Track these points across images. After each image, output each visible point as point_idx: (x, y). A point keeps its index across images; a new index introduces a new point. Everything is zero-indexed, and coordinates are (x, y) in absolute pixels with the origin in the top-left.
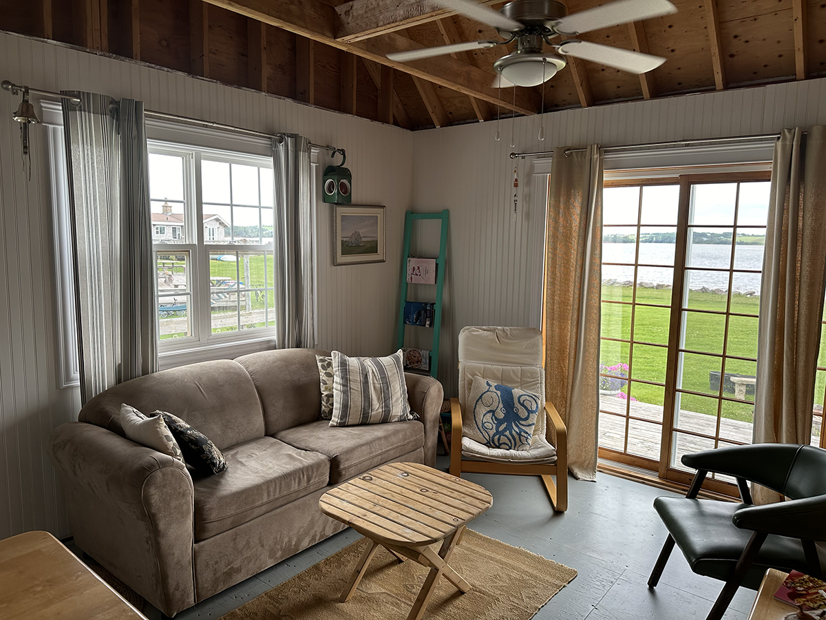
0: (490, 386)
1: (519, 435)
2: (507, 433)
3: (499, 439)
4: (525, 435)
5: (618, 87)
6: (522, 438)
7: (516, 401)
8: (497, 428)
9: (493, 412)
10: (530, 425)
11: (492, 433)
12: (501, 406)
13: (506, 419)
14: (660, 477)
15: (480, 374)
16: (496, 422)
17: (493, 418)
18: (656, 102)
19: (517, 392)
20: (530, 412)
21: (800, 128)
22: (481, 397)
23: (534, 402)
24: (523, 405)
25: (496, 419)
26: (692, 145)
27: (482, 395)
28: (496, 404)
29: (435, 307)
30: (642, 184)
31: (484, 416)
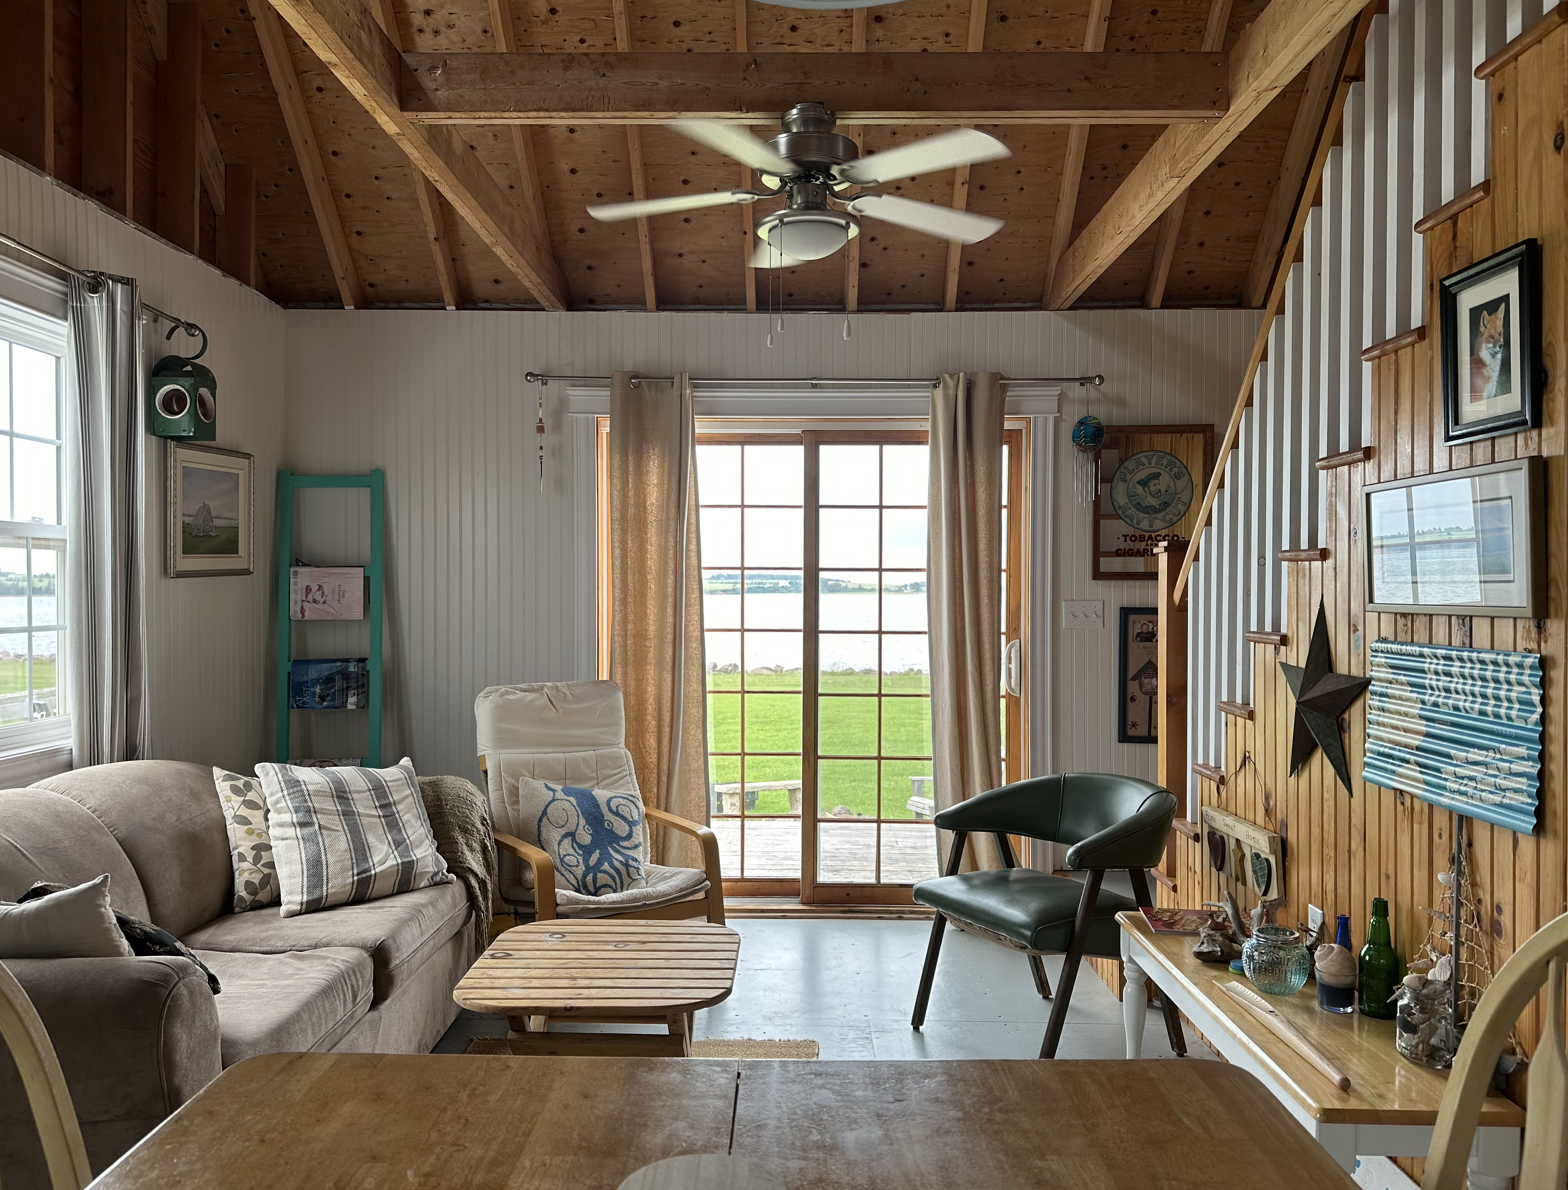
0: (554, 791)
1: (626, 865)
2: (606, 866)
3: (595, 880)
4: (634, 864)
5: (700, 286)
6: (631, 870)
7: (604, 809)
8: (586, 860)
9: (571, 835)
10: (636, 847)
11: (580, 871)
12: (582, 822)
13: (597, 842)
14: (803, 903)
15: (529, 773)
16: (581, 852)
17: (575, 845)
18: (764, 317)
19: (601, 794)
20: (631, 824)
21: (966, 374)
22: (545, 813)
23: (633, 807)
24: (617, 814)
25: (580, 846)
26: (821, 387)
27: (546, 809)
28: (573, 821)
29: (369, 665)
30: (744, 441)
31: (559, 844)
